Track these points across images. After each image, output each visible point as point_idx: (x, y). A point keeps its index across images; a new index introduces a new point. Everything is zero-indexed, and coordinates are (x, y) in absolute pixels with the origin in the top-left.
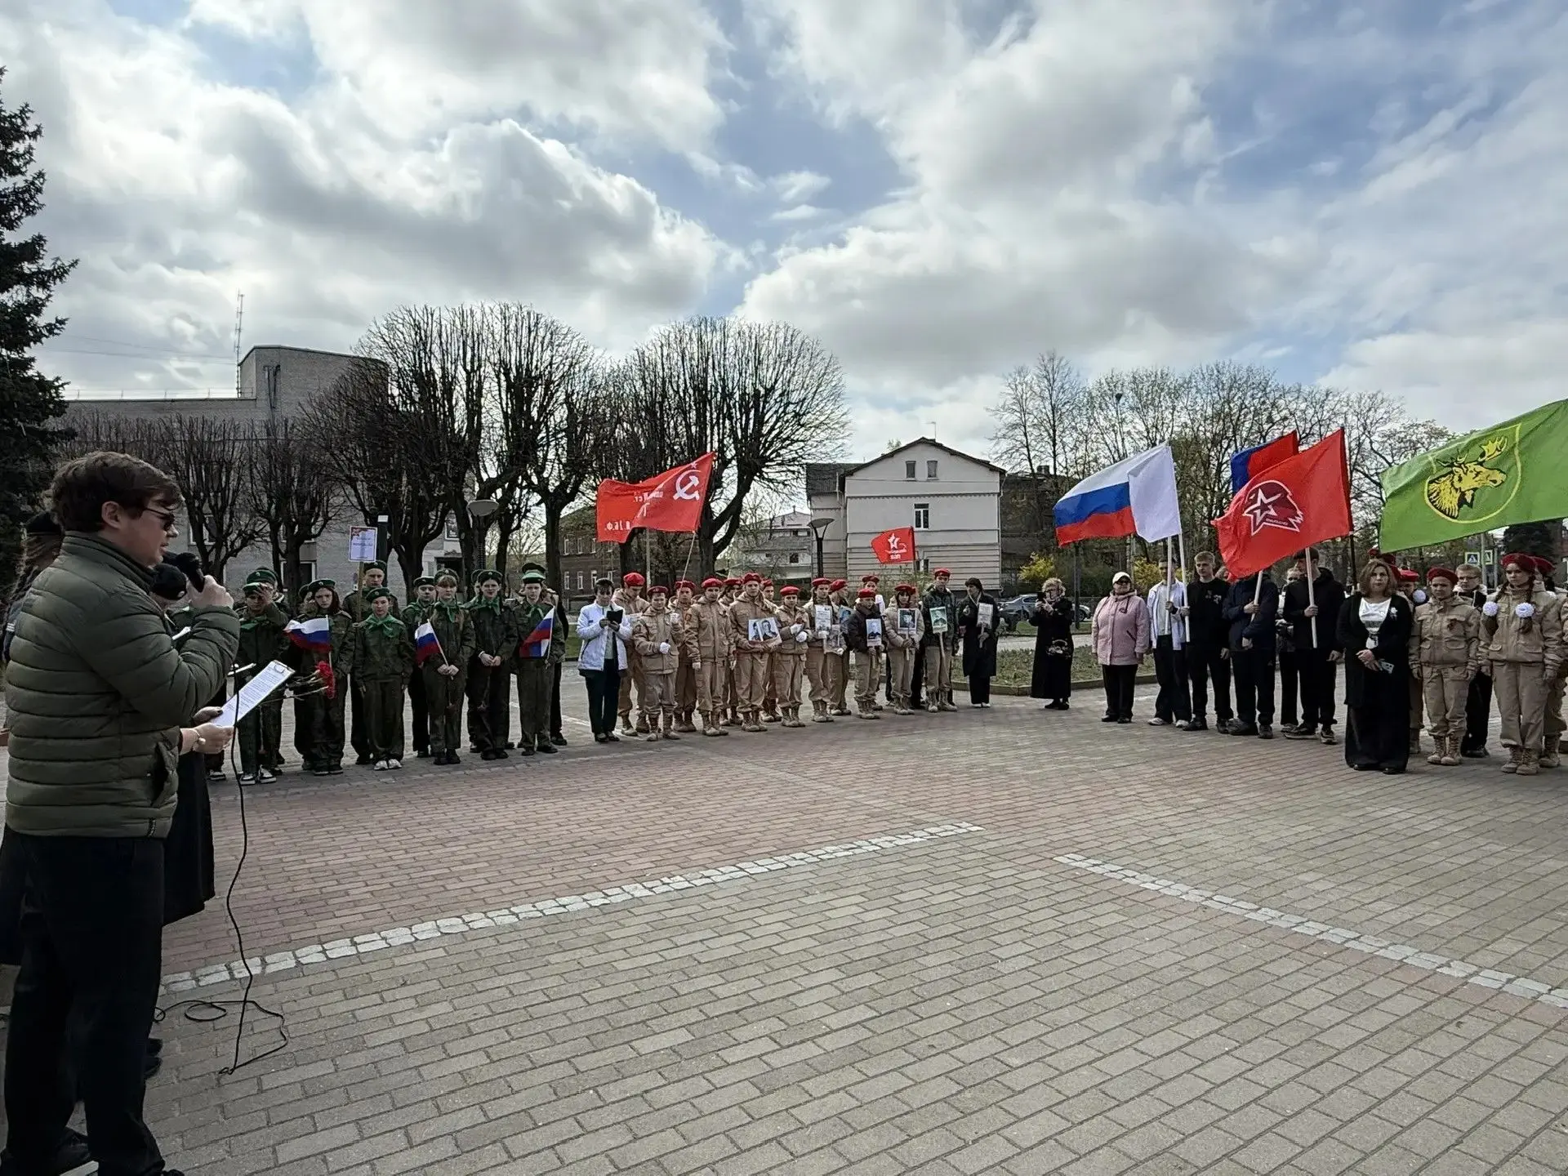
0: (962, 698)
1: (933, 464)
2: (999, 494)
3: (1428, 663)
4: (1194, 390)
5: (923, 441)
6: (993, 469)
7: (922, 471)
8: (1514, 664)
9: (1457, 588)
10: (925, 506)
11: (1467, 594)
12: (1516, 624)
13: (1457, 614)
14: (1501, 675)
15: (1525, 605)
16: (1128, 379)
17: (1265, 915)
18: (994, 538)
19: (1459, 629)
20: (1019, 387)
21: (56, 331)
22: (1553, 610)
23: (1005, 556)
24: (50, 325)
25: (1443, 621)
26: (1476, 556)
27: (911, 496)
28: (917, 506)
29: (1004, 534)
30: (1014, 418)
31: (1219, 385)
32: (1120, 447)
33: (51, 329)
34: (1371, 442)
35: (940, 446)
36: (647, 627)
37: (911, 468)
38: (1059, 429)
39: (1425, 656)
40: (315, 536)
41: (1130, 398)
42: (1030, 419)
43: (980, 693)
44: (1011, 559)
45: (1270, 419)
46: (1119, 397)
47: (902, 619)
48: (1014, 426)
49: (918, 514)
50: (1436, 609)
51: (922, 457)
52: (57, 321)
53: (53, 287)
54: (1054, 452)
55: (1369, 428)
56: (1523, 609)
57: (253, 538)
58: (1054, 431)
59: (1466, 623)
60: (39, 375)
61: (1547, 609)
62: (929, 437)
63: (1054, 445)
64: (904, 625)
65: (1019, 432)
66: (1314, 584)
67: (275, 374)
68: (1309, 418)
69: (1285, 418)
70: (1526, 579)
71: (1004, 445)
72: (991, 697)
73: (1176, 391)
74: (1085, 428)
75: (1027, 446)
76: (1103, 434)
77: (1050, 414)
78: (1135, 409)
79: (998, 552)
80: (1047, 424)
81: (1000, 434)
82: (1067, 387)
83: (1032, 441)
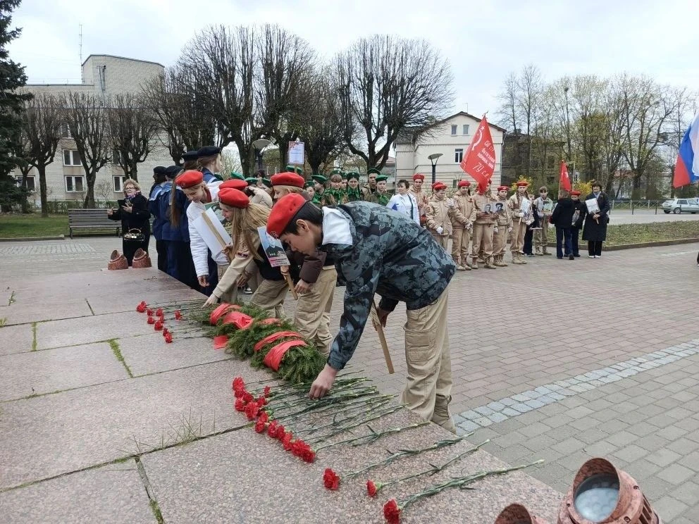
1: (466, 127)
2: (502, 144)
5: (462, 114)
6: (499, 129)
7: (460, 130)
10: (461, 150)
16: (574, 80)
20: (511, 85)
21: (17, 36)
24: (13, 32)
27: (453, 145)
28: (457, 150)
29: (503, 167)
30: (507, 101)
31: (624, 84)
32: (566, 118)
33: (14, 34)
35: (471, 117)
36: (434, 208)
37: (454, 128)
38: (532, 107)
40: (142, 161)
41: (573, 90)
42: (516, 102)
46: (566, 90)
48: (507, 106)
49: (457, 154)
51: (460, 122)
52: (17, 30)
53: (13, 10)
54: (529, 121)
57: (106, 162)
58: (530, 109)
60: (11, 61)
62: (464, 111)
63: (529, 117)
65: (510, 109)
67: (104, 71)
68: (672, 102)
69: (658, 103)
73: (600, 87)
74: (547, 107)
75: (514, 118)
76: (557, 110)
77: (528, 99)
78: (576, 96)
79: (500, 176)
80: (525, 105)
81: (499, 111)
82: (538, 84)
83: (517, 114)
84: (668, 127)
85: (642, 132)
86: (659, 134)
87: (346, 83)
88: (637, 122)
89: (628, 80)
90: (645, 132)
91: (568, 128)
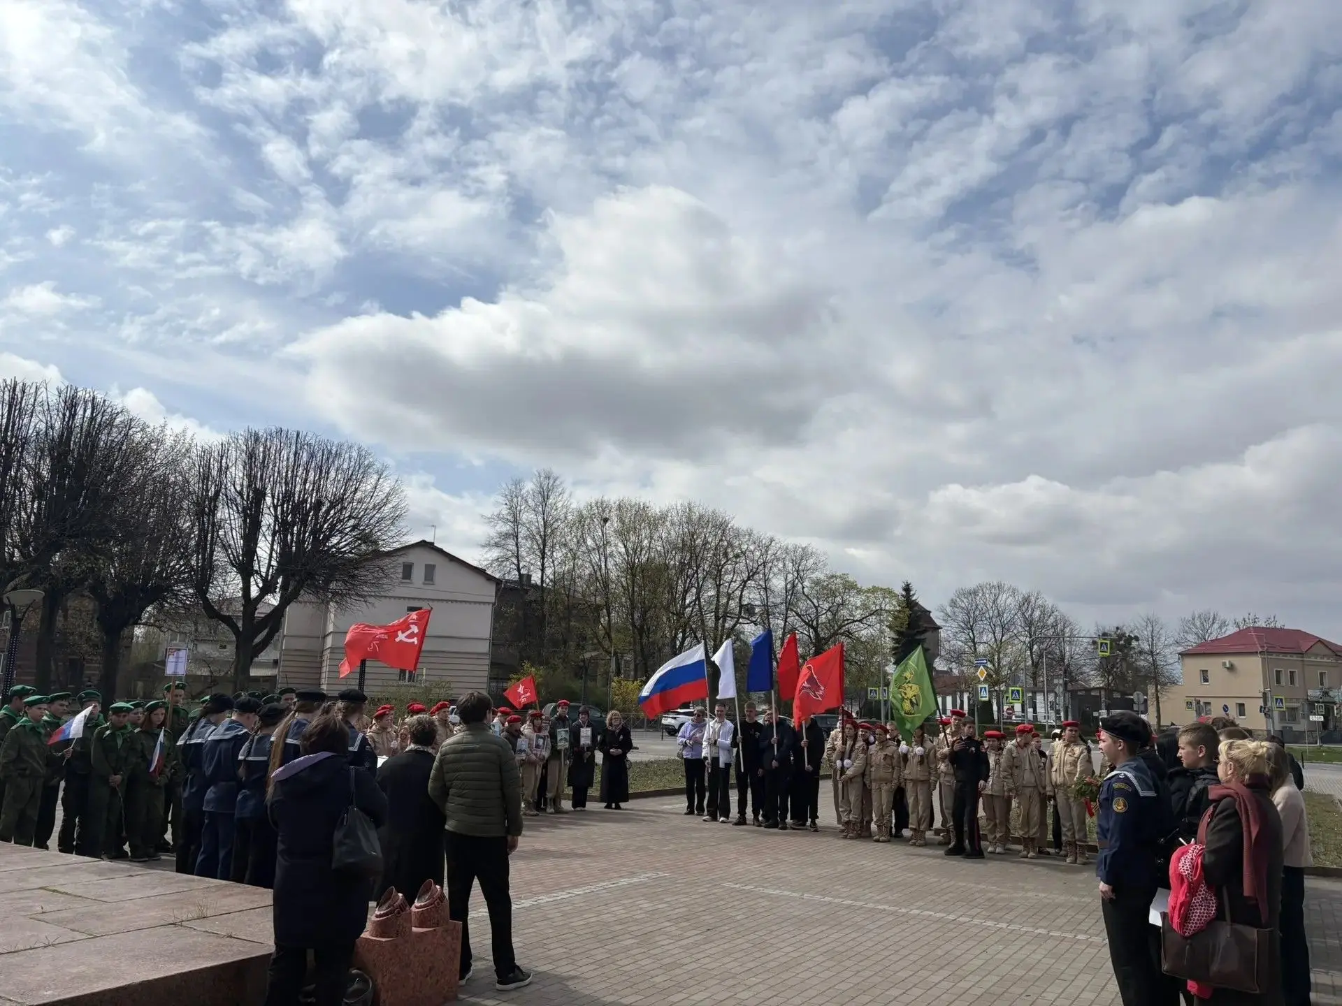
0: (567, 805)
1: (430, 570)
2: (494, 604)
3: (875, 780)
4: (668, 524)
5: (423, 544)
6: (490, 578)
7: (418, 574)
8: (915, 782)
9: (888, 736)
11: (893, 739)
12: (916, 760)
13: (889, 751)
14: (909, 787)
15: (920, 748)
16: (615, 506)
17: (827, 899)
18: (484, 647)
19: (888, 761)
20: (515, 500)
22: (933, 751)
23: (493, 665)
25: (881, 755)
26: (875, 691)
27: (405, 598)
28: (410, 609)
29: (495, 643)
30: (506, 528)
31: (688, 522)
32: (603, 566)
34: (803, 588)
35: (440, 551)
37: (408, 568)
38: (549, 543)
39: (873, 777)
41: (614, 524)
42: (523, 531)
43: (580, 800)
44: (501, 670)
45: (726, 554)
46: (606, 520)
47: (537, 741)
48: (507, 536)
50: (878, 748)
51: (420, 559)
54: (543, 564)
55: (802, 574)
56: (919, 750)
58: (545, 545)
59: (892, 757)
61: (930, 750)
62: (428, 540)
63: (543, 558)
64: (537, 746)
65: (511, 544)
66: (806, 729)
68: (756, 558)
69: (737, 556)
70: (920, 733)
71: (495, 553)
72: (588, 804)
73: (655, 523)
74: (573, 545)
75: (517, 557)
76: (589, 551)
77: (542, 529)
78: (619, 533)
79: (487, 662)
80: (538, 537)
81: (492, 542)
82: (560, 505)
83: (523, 552)
84: (752, 596)
85: (718, 601)
86: (741, 606)
87: (211, 493)
88: (709, 583)
89: (695, 518)
90: (723, 600)
91: (606, 582)
